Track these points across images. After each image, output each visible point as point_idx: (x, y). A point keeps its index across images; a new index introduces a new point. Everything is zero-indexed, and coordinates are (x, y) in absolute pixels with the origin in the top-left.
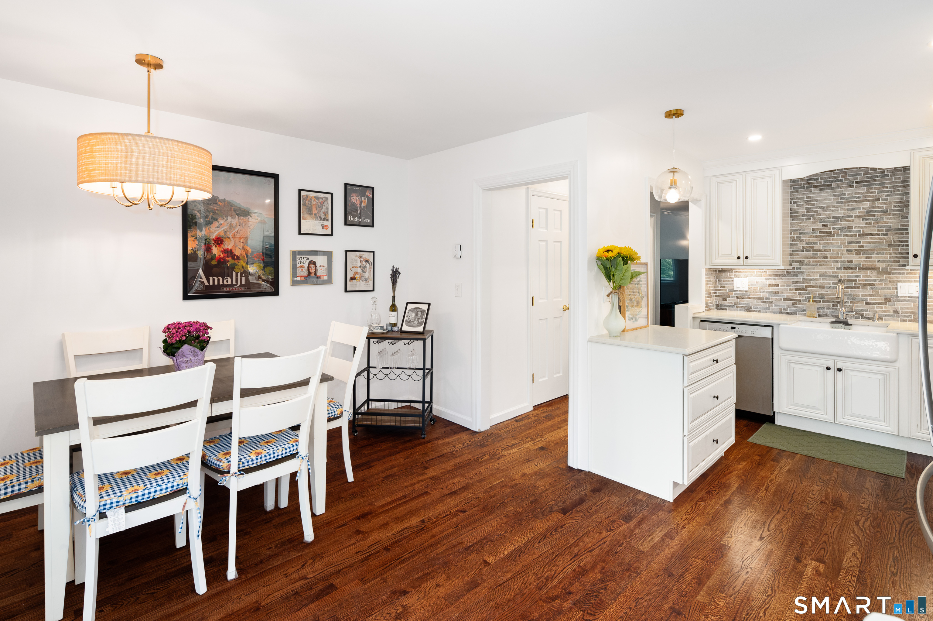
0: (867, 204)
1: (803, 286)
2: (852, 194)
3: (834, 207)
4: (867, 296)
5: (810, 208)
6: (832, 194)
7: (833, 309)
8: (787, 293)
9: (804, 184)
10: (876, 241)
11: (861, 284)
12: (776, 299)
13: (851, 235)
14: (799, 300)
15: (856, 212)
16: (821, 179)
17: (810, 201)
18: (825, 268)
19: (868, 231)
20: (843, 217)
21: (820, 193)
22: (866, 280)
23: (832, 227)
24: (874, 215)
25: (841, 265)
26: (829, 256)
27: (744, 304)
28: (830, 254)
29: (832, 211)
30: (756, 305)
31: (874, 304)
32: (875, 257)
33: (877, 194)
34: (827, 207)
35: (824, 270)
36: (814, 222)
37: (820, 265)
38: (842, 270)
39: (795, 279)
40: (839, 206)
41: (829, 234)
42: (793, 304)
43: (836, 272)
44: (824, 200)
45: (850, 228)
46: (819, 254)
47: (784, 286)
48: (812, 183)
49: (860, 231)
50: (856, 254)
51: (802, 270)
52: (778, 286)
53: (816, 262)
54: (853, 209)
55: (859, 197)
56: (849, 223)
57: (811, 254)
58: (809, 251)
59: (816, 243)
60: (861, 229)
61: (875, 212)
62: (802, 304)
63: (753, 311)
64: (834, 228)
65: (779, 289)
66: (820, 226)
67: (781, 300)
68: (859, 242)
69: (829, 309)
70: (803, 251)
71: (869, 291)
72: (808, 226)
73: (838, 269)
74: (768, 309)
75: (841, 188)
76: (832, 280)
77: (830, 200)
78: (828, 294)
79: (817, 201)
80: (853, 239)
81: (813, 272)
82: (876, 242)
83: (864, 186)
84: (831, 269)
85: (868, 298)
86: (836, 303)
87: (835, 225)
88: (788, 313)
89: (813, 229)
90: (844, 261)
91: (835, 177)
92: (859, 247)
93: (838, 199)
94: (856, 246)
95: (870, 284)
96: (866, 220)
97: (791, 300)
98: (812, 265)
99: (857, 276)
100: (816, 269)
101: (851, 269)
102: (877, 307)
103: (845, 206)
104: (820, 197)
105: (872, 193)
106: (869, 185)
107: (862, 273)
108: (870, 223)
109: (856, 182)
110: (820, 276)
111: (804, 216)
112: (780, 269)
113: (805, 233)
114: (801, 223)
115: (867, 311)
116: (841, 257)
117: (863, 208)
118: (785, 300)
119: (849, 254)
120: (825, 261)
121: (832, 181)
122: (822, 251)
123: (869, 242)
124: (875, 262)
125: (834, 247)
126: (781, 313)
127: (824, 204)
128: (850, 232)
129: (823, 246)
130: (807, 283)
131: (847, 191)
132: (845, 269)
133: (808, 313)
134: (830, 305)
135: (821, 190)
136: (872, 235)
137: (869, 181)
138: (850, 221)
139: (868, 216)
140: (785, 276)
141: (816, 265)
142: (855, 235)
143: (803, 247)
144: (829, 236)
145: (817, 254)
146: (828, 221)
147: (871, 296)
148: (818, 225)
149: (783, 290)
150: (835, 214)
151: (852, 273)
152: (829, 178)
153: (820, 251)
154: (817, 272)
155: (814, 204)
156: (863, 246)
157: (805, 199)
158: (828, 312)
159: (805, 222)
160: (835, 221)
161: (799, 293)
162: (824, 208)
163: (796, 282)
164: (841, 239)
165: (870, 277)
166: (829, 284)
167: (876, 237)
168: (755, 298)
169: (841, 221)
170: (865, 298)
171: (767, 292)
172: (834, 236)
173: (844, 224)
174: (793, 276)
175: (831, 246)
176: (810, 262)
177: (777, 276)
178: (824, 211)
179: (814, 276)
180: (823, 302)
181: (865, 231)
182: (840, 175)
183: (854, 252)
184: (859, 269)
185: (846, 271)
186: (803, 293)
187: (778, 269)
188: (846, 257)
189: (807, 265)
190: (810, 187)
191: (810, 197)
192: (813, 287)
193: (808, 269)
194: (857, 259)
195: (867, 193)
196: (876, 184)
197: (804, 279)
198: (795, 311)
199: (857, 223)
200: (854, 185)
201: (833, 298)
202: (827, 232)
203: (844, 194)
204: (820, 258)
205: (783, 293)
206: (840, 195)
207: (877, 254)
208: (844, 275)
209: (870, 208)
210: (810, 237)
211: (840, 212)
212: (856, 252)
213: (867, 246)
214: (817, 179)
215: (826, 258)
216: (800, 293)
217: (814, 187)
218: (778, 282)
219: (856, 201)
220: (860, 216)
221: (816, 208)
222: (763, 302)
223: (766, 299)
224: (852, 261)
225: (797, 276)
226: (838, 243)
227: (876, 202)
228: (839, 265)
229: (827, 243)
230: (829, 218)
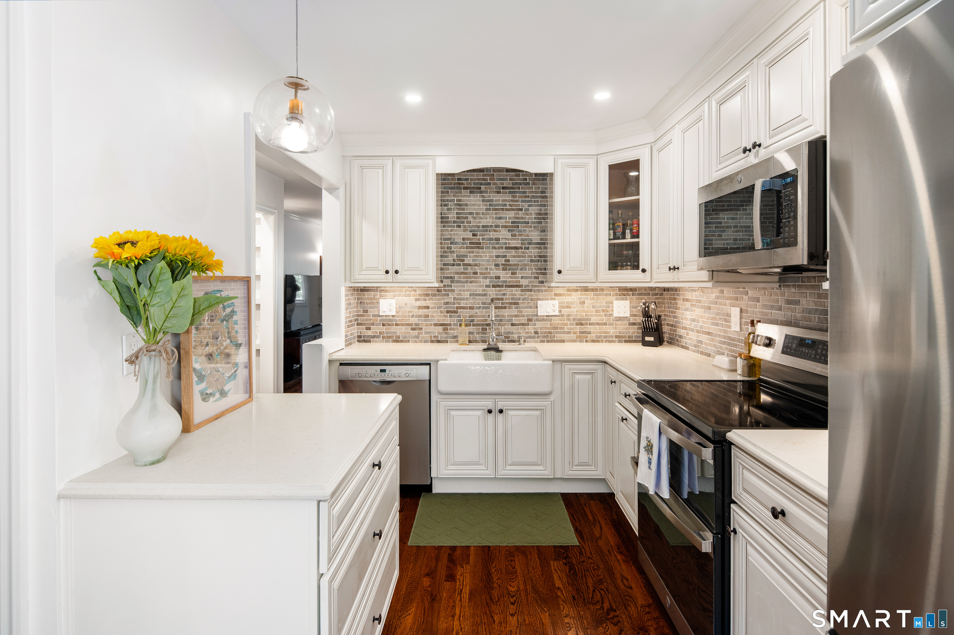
0: (512, 214)
1: (454, 308)
2: (499, 200)
3: (483, 214)
4: (512, 316)
5: (461, 213)
6: (481, 199)
7: (482, 333)
8: (438, 316)
9: (455, 184)
10: (520, 255)
11: (507, 303)
12: (427, 325)
13: (498, 247)
14: (450, 325)
15: (501, 222)
16: (471, 180)
17: (460, 205)
18: (475, 286)
19: (514, 243)
20: (491, 226)
21: (470, 196)
22: (512, 299)
23: (481, 237)
24: (518, 227)
25: (490, 282)
26: (478, 271)
27: (391, 333)
28: (479, 269)
29: (482, 218)
30: (405, 333)
31: (518, 325)
32: (519, 273)
33: (520, 203)
34: (477, 214)
35: (473, 287)
36: (464, 231)
37: (471, 282)
38: (490, 287)
39: (446, 298)
40: (488, 214)
41: (478, 245)
42: (444, 329)
43: (485, 290)
44: (474, 205)
45: (497, 239)
46: (470, 270)
47: (435, 308)
48: (462, 184)
49: (506, 243)
50: (503, 269)
51: (452, 288)
52: (428, 307)
53: (467, 278)
54: (500, 218)
55: (505, 205)
56: (497, 234)
57: (461, 269)
58: (459, 265)
59: (466, 256)
60: (507, 242)
61: (519, 222)
62: (453, 329)
63: (402, 341)
64: (483, 239)
65: (429, 312)
66: (470, 235)
67: (431, 325)
68: (505, 256)
69: (478, 333)
70: (454, 265)
71: (514, 311)
72: (459, 234)
73: (487, 286)
74: (417, 337)
75: (489, 194)
76: (481, 300)
77: (479, 205)
78: (477, 316)
79: (467, 205)
80: (501, 252)
81: (463, 291)
82: (519, 257)
83: (510, 193)
84: (480, 286)
85: (514, 318)
86: (485, 326)
87: (484, 235)
88: (439, 342)
89: (463, 239)
90: (491, 278)
91: (484, 179)
92: (505, 261)
93: (486, 205)
94: (502, 261)
95: (515, 304)
96: (512, 231)
97: (442, 325)
98: (463, 282)
99: (504, 294)
100: (467, 286)
101: (499, 286)
102: (521, 328)
103: (493, 213)
104: (469, 201)
105: (516, 201)
106: (514, 192)
107: (508, 291)
108: (515, 235)
109: (503, 188)
110: (470, 295)
111: (454, 222)
112: (430, 287)
113: (456, 243)
114: (451, 231)
115: (512, 333)
116: (489, 273)
117: (509, 218)
118: (436, 325)
119: (496, 270)
120: (475, 278)
121: (481, 184)
122: (472, 266)
123: (514, 257)
124: (519, 278)
125: (483, 261)
126: (432, 342)
127: (474, 209)
128: (498, 244)
129: (473, 260)
130: (458, 303)
131: (495, 197)
132: (494, 286)
133: (460, 339)
134: (479, 329)
135: (471, 192)
136: (516, 248)
137: (513, 188)
138: (497, 232)
139: (513, 227)
140: (435, 295)
141: (467, 282)
142: (502, 248)
143: (454, 260)
144: (478, 248)
145: (467, 269)
146: (478, 231)
147: (516, 316)
148: (468, 235)
149: (433, 312)
150: (484, 222)
151: (499, 291)
152: (479, 179)
153: (470, 265)
154: (467, 290)
155: (463, 209)
156: (508, 261)
157: (456, 202)
158: (478, 337)
159: (456, 230)
160: (483, 231)
161: (450, 315)
162: (474, 215)
163: (447, 303)
164: (489, 252)
165: (515, 295)
166: (479, 304)
167: (520, 250)
168: (403, 325)
169: (490, 232)
170: (511, 319)
171: (417, 316)
172: (483, 249)
173: (493, 235)
174: (444, 296)
175: (480, 260)
176: (460, 278)
177: (427, 295)
178: (474, 218)
179: (465, 296)
180: (474, 325)
181: (510, 243)
182: (489, 178)
183: (501, 267)
184: (506, 286)
185: (494, 288)
186: (454, 315)
187: (428, 287)
188: (495, 272)
189: (458, 282)
190: (460, 188)
191: (460, 200)
192: (464, 308)
193: (459, 286)
194: (505, 276)
195: (512, 201)
196: (520, 192)
197: (454, 298)
198: (446, 338)
199: (504, 234)
200: (501, 190)
201: (483, 321)
202: (477, 243)
203: (492, 201)
204: (470, 273)
205: (433, 317)
206: (488, 201)
207: (521, 270)
208: (492, 293)
209: (515, 218)
210: (461, 248)
211: (487, 221)
212: (503, 267)
213: (513, 261)
214: (467, 179)
215: (475, 273)
216: (450, 316)
217: (465, 188)
218: (428, 303)
219: (503, 209)
220: (506, 227)
221: (466, 214)
222: (413, 329)
223: (416, 324)
224: (498, 278)
225: (448, 295)
226: (486, 256)
227: (520, 212)
228: (487, 282)
229: (476, 256)
230: (479, 227)
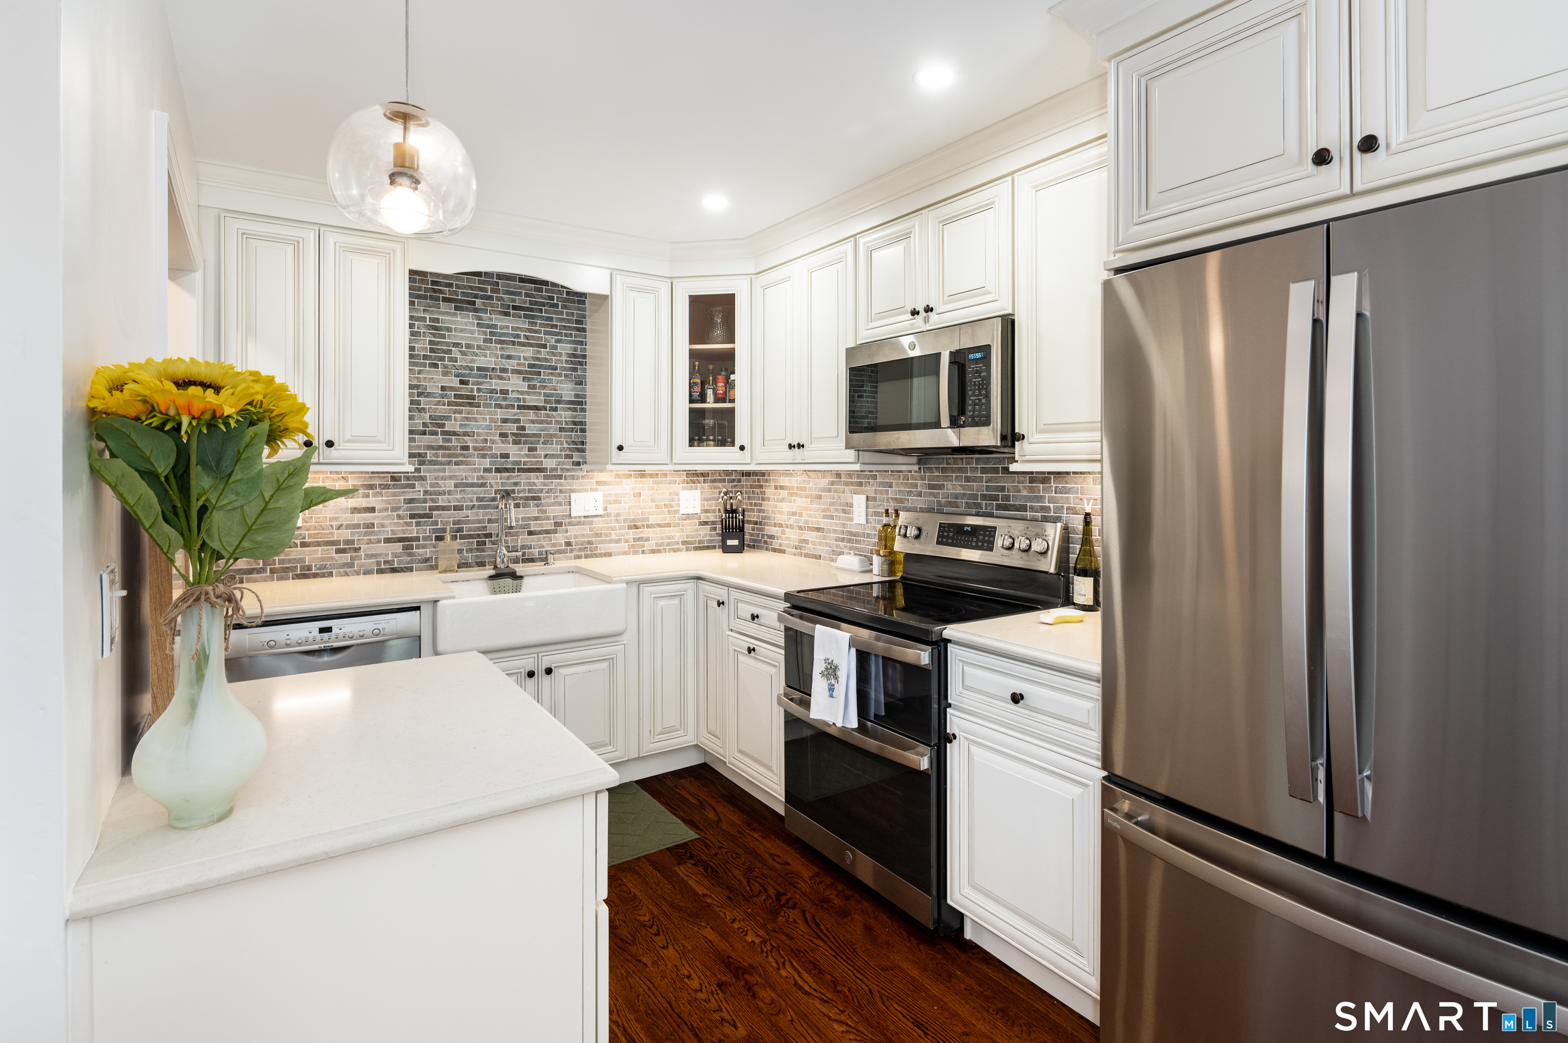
0: (529, 352)
1: (425, 508)
2: (507, 327)
3: (479, 347)
4: (530, 519)
5: (438, 343)
6: (476, 322)
7: (478, 550)
8: (392, 525)
9: (426, 290)
10: (543, 420)
11: (521, 498)
12: (370, 542)
13: (506, 405)
14: (418, 539)
15: (511, 364)
16: (458, 287)
17: (436, 328)
18: (464, 469)
19: (532, 400)
20: (493, 369)
21: (455, 315)
22: (530, 491)
23: (475, 387)
24: (539, 373)
25: (491, 463)
26: (471, 445)
27: (290, 561)
28: (472, 441)
29: (476, 355)
30: (322, 559)
31: (540, 533)
32: (541, 448)
33: (542, 335)
34: (468, 346)
35: (461, 472)
36: (445, 374)
37: (456, 464)
38: (492, 472)
39: (409, 492)
40: (488, 348)
41: (470, 401)
42: (405, 548)
43: (482, 477)
44: (462, 330)
45: (505, 392)
46: (454, 442)
47: (386, 510)
48: (441, 292)
49: (519, 399)
50: (515, 442)
51: (422, 474)
52: (372, 510)
53: (449, 456)
54: (509, 357)
55: (518, 336)
56: (503, 384)
57: (439, 440)
58: (435, 433)
59: (448, 418)
60: (522, 397)
61: (541, 367)
62: (424, 547)
63: (315, 576)
64: (479, 390)
65: (375, 518)
66: (455, 382)
67: (379, 541)
68: (518, 421)
69: (471, 550)
70: (424, 433)
71: (533, 511)
72: (436, 380)
73: (486, 470)
74: (351, 565)
75: (490, 314)
76: (476, 494)
77: (472, 332)
78: (469, 522)
79: (449, 330)
80: (511, 413)
81: (443, 478)
82: (542, 422)
83: (526, 316)
84: (474, 470)
85: (532, 522)
86: (482, 539)
87: (481, 383)
88: (394, 570)
89: (443, 388)
90: (494, 456)
91: (480, 289)
92: (518, 428)
93: (485, 333)
94: (512, 428)
95: (534, 498)
96: (529, 380)
97: (400, 540)
98: (441, 464)
99: (516, 484)
100: (449, 470)
101: (507, 470)
102: (544, 538)
103: (496, 348)
104: (455, 323)
105: (536, 332)
106: (533, 317)
107: (523, 478)
108: (534, 387)
109: (514, 308)
110: (456, 486)
111: (425, 357)
112: (378, 473)
113: (429, 395)
114: (420, 372)
115: (530, 548)
116: (491, 448)
117: (525, 358)
118: (388, 541)
119: (503, 442)
120: (464, 455)
121: (476, 296)
122: (459, 435)
123: (533, 422)
124: (540, 457)
125: (479, 427)
126: (381, 571)
127: (463, 338)
128: (505, 399)
129: (461, 425)
130: (433, 500)
131: (500, 320)
132: (498, 470)
133: (442, 564)
134: (473, 543)
135: (456, 308)
136: (536, 408)
137: (532, 310)
138: (504, 379)
139: (531, 373)
140: (387, 487)
141: (449, 463)
142: (513, 406)
143: (425, 425)
144: (471, 405)
145: (450, 441)
146: (469, 375)
147: (536, 519)
148: (452, 381)
149: (383, 518)
150: (481, 362)
151: (508, 478)
152: (471, 288)
153: (455, 434)
154: (451, 478)
155: (443, 337)
156: (523, 428)
157: (428, 323)
158: (470, 557)
159: (428, 372)
160: (480, 376)
161: (416, 522)
162: (462, 347)
163: (411, 501)
164: (490, 413)
165: (534, 484)
166: (472, 501)
167: (542, 412)
168: (318, 544)
169: (491, 378)
170: (527, 524)
171: (348, 527)
172: (479, 406)
173: (496, 384)
174: (406, 488)
175: (474, 425)
176: (436, 455)
177: (371, 487)
178: (463, 353)
179: (445, 486)
180: (462, 537)
181: (527, 400)
182: (489, 287)
183: (510, 439)
184: (519, 470)
185: (499, 474)
186: (425, 522)
187: (373, 473)
188: (499, 447)
189: (432, 463)
190: (437, 299)
191: (437, 320)
192: (443, 508)
193: (435, 471)
194: (517, 453)
195: (530, 330)
196: (542, 318)
197: (426, 492)
198: (409, 563)
199: (515, 384)
200: (511, 311)
201: (479, 529)
202: (467, 397)
203: (495, 326)
204: (455, 448)
205: (383, 526)
206: (488, 326)
207: (544, 443)
208: (496, 481)
209: (534, 359)
210: (438, 403)
211: (487, 360)
212: (514, 438)
213: (531, 429)
214: (450, 285)
215: (465, 448)
216: (418, 524)
217: (446, 300)
218: (373, 501)
219: (513, 343)
220: (519, 372)
221: (448, 344)
222: (339, 551)
223: (347, 542)
224: (506, 456)
225: (413, 486)
226: (485, 419)
227: (543, 350)
228: (487, 463)
229: (467, 419)
230: (471, 369)
